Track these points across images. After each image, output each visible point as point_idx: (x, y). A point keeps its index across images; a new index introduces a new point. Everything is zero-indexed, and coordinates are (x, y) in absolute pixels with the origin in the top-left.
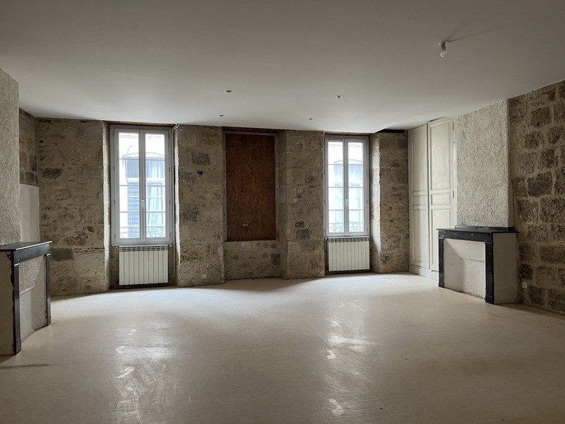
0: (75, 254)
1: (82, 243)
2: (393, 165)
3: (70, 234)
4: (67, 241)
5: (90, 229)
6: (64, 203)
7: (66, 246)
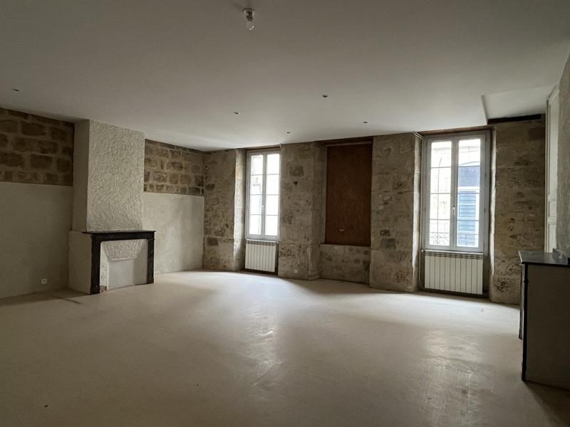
0: (219, 243)
1: (223, 235)
2: (517, 163)
3: (218, 228)
4: (216, 233)
5: (227, 226)
6: (215, 207)
7: (215, 237)
